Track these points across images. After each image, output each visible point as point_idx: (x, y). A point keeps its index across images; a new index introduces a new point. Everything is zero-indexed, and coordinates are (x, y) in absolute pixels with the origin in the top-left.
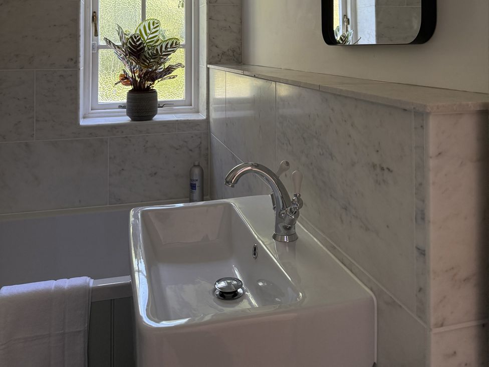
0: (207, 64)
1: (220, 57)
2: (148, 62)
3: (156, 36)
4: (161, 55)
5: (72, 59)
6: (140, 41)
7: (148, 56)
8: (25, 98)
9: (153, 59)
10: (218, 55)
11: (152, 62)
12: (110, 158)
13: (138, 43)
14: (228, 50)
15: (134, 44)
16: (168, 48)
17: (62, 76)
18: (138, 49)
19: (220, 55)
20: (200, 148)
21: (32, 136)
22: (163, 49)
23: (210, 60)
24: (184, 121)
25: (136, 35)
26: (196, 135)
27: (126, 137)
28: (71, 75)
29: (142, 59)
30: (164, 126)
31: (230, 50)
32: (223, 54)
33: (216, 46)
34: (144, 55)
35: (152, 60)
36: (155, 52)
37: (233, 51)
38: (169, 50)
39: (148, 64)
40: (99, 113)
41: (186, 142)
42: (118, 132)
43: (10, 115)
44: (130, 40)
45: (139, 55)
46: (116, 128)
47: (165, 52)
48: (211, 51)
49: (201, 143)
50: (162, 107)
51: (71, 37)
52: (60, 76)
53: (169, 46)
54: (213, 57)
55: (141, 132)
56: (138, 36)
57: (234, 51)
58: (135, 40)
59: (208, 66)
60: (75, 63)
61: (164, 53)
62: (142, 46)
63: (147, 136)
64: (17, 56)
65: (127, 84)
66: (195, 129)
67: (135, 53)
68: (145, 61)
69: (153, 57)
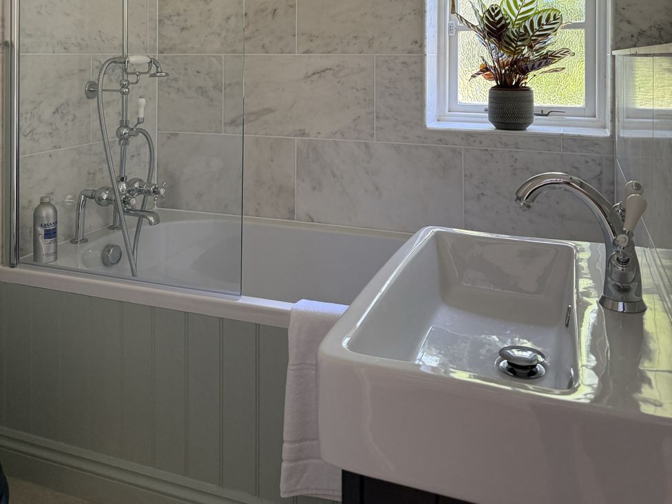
0: (612, 50)
1: (635, 39)
2: (514, 45)
3: (532, 9)
4: (532, 36)
5: (416, 42)
6: (500, 16)
7: (513, 37)
8: (365, 89)
9: (520, 41)
10: (632, 36)
11: (519, 46)
12: (465, 176)
13: (497, 18)
14: (650, 27)
15: (492, 20)
16: (543, 25)
17: (405, 63)
18: (498, 26)
19: (636, 36)
20: (599, 180)
21: (372, 135)
22: (536, 26)
23: (616, 43)
24: (574, 136)
25: (494, 7)
26: (594, 160)
27: (486, 150)
28: (416, 63)
29: (505, 41)
30: (543, 141)
31: (653, 28)
32: (640, 34)
33: (629, 22)
34: (507, 35)
35: (519, 43)
36: (522, 30)
37: (660, 29)
38: (545, 27)
39: (515, 48)
40: (458, 116)
41: (576, 168)
42: (474, 141)
43: (348, 107)
44: (487, 14)
45: (500, 36)
46: (472, 136)
47: (538, 31)
48: (620, 29)
49: (601, 173)
50: (547, 115)
51: (415, 14)
52: (403, 63)
53: (543, 21)
54: (622, 38)
55: (506, 145)
56: (496, 8)
57: (662, 28)
58: (493, 14)
59: (614, 53)
60: (420, 47)
61: (538, 33)
62: (503, 22)
63: (516, 152)
64: (356, 37)
65: (489, 78)
66: (592, 151)
67: (495, 33)
68: (510, 45)
69: (521, 38)
